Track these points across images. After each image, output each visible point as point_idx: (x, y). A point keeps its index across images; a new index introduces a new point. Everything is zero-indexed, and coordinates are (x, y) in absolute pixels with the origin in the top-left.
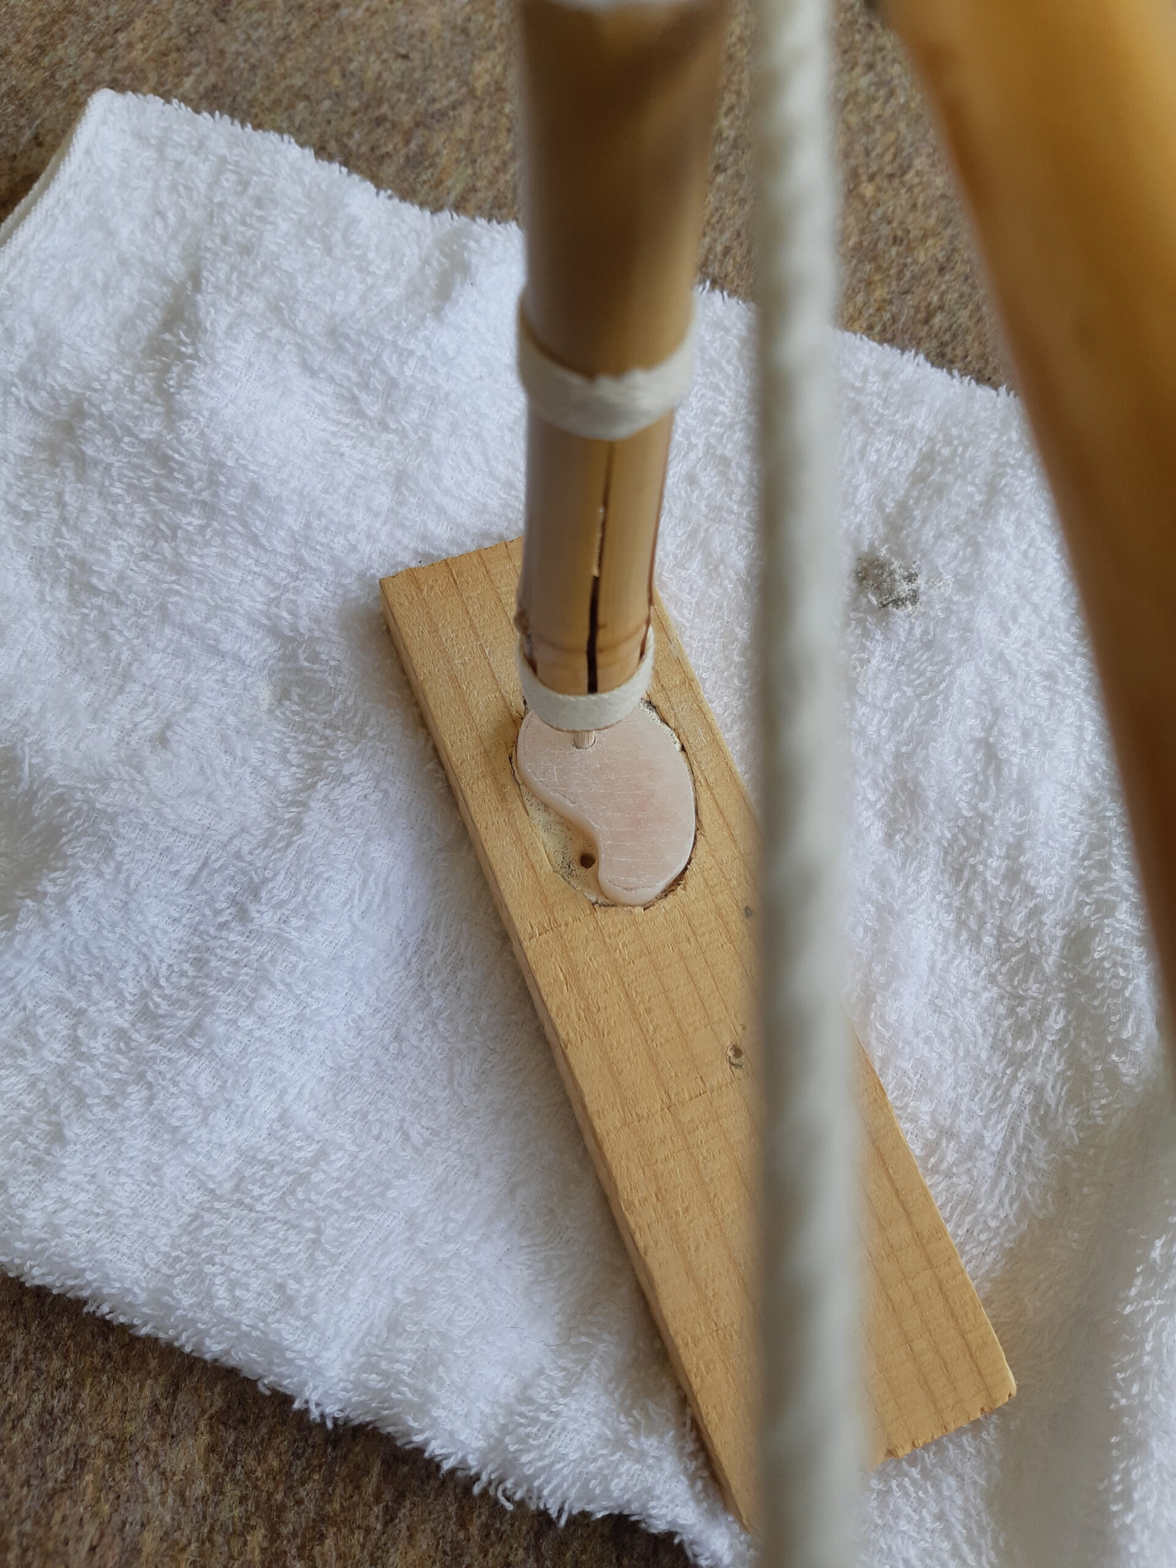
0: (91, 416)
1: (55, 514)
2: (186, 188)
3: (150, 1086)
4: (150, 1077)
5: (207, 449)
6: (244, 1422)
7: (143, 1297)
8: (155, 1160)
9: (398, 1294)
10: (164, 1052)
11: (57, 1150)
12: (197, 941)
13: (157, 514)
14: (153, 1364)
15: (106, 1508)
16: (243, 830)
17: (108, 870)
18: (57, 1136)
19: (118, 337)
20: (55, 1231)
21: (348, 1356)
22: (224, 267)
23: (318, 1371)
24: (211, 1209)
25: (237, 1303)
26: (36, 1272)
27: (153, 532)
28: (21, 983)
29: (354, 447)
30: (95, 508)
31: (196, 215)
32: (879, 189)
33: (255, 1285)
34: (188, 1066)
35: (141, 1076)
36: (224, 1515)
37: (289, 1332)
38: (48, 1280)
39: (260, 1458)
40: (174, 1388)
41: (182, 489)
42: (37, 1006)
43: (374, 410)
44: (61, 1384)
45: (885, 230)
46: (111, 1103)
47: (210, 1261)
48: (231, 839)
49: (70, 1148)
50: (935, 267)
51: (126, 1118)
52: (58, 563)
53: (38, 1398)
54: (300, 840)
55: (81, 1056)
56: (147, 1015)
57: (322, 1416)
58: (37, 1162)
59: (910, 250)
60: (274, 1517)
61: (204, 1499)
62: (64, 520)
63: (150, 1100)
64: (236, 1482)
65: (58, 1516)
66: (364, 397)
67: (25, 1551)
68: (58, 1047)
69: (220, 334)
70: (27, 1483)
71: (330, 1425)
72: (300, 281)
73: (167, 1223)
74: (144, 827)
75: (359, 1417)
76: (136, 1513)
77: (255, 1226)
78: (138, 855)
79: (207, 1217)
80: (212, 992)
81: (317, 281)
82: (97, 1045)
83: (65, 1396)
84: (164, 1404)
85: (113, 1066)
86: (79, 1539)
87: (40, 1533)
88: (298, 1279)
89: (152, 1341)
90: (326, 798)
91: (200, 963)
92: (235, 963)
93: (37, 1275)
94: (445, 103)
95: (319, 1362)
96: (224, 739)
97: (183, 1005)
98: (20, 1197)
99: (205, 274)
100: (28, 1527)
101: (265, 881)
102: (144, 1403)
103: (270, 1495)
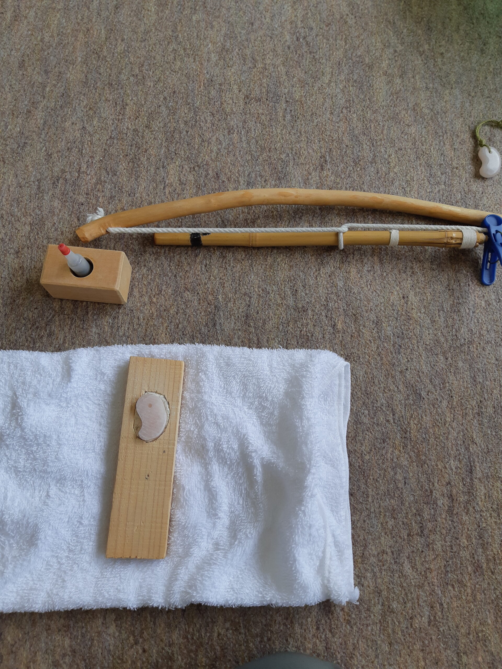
0: (5, 436)
1: (6, 458)
2: (3, 372)
3: (77, 564)
4: (77, 562)
5: (32, 433)
6: (121, 618)
7: (92, 602)
8: (84, 577)
9: (140, 580)
10: (77, 556)
11: (65, 583)
12: (74, 532)
13: (27, 450)
14: (99, 615)
15: (101, 645)
16: (74, 507)
17: (51, 528)
18: (64, 581)
19: (3, 414)
20: (71, 598)
21: (134, 596)
22: (20, 390)
23: (129, 601)
24: (99, 581)
25: (110, 595)
26: (70, 607)
27: (27, 454)
28: (43, 556)
29: (63, 414)
30: (14, 454)
31: (8, 378)
32: (157, 299)
33: (112, 591)
34: (83, 557)
35: (75, 563)
36: (124, 637)
37: (121, 596)
38: (73, 607)
39: (126, 624)
40: (105, 618)
41: (30, 443)
42: (48, 559)
43: (64, 405)
44: (83, 627)
45: (162, 309)
46: (71, 570)
47: (102, 590)
48: (72, 510)
49: (67, 582)
50: (175, 313)
51: (75, 572)
52: (11, 468)
53: (80, 632)
54: (86, 504)
55: (61, 564)
56: (70, 551)
57: (134, 609)
58: (62, 587)
59: (168, 311)
60: (133, 633)
61: (119, 636)
62: (8, 459)
63: (78, 566)
64: (123, 630)
65: (93, 651)
66: (62, 404)
67: (89, 659)
68: (56, 565)
69: (26, 407)
70: (84, 648)
71: (136, 610)
72: (38, 386)
73: (91, 587)
74: (54, 516)
75: (141, 606)
76: (107, 644)
77: (108, 580)
78: (55, 522)
79: (98, 583)
80: (82, 541)
81: (42, 384)
82: (64, 561)
83: (84, 629)
84: (104, 622)
85: (69, 563)
86: (98, 653)
87: (90, 655)
88: (119, 586)
89: (97, 610)
90: (87, 492)
91: (77, 536)
92: (84, 533)
93: (71, 607)
94: (51, 316)
95: (129, 599)
96: (60, 489)
97: (77, 546)
98: (62, 595)
99: (17, 393)
100: (88, 655)
101: (82, 515)
102: (100, 623)
103: (131, 630)
